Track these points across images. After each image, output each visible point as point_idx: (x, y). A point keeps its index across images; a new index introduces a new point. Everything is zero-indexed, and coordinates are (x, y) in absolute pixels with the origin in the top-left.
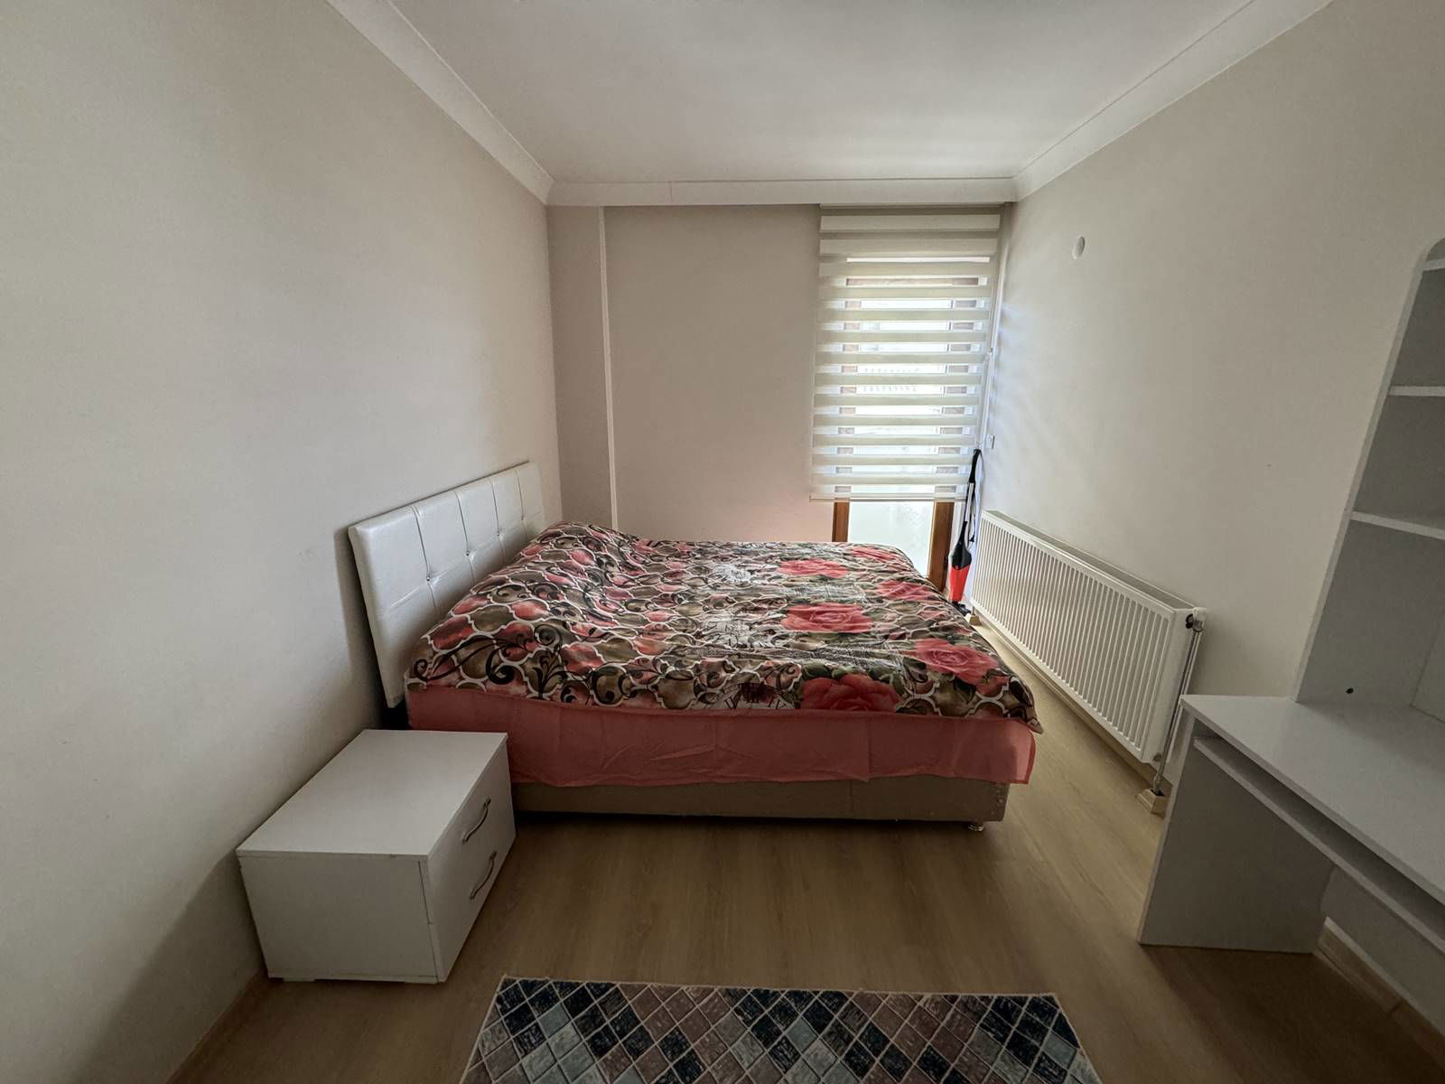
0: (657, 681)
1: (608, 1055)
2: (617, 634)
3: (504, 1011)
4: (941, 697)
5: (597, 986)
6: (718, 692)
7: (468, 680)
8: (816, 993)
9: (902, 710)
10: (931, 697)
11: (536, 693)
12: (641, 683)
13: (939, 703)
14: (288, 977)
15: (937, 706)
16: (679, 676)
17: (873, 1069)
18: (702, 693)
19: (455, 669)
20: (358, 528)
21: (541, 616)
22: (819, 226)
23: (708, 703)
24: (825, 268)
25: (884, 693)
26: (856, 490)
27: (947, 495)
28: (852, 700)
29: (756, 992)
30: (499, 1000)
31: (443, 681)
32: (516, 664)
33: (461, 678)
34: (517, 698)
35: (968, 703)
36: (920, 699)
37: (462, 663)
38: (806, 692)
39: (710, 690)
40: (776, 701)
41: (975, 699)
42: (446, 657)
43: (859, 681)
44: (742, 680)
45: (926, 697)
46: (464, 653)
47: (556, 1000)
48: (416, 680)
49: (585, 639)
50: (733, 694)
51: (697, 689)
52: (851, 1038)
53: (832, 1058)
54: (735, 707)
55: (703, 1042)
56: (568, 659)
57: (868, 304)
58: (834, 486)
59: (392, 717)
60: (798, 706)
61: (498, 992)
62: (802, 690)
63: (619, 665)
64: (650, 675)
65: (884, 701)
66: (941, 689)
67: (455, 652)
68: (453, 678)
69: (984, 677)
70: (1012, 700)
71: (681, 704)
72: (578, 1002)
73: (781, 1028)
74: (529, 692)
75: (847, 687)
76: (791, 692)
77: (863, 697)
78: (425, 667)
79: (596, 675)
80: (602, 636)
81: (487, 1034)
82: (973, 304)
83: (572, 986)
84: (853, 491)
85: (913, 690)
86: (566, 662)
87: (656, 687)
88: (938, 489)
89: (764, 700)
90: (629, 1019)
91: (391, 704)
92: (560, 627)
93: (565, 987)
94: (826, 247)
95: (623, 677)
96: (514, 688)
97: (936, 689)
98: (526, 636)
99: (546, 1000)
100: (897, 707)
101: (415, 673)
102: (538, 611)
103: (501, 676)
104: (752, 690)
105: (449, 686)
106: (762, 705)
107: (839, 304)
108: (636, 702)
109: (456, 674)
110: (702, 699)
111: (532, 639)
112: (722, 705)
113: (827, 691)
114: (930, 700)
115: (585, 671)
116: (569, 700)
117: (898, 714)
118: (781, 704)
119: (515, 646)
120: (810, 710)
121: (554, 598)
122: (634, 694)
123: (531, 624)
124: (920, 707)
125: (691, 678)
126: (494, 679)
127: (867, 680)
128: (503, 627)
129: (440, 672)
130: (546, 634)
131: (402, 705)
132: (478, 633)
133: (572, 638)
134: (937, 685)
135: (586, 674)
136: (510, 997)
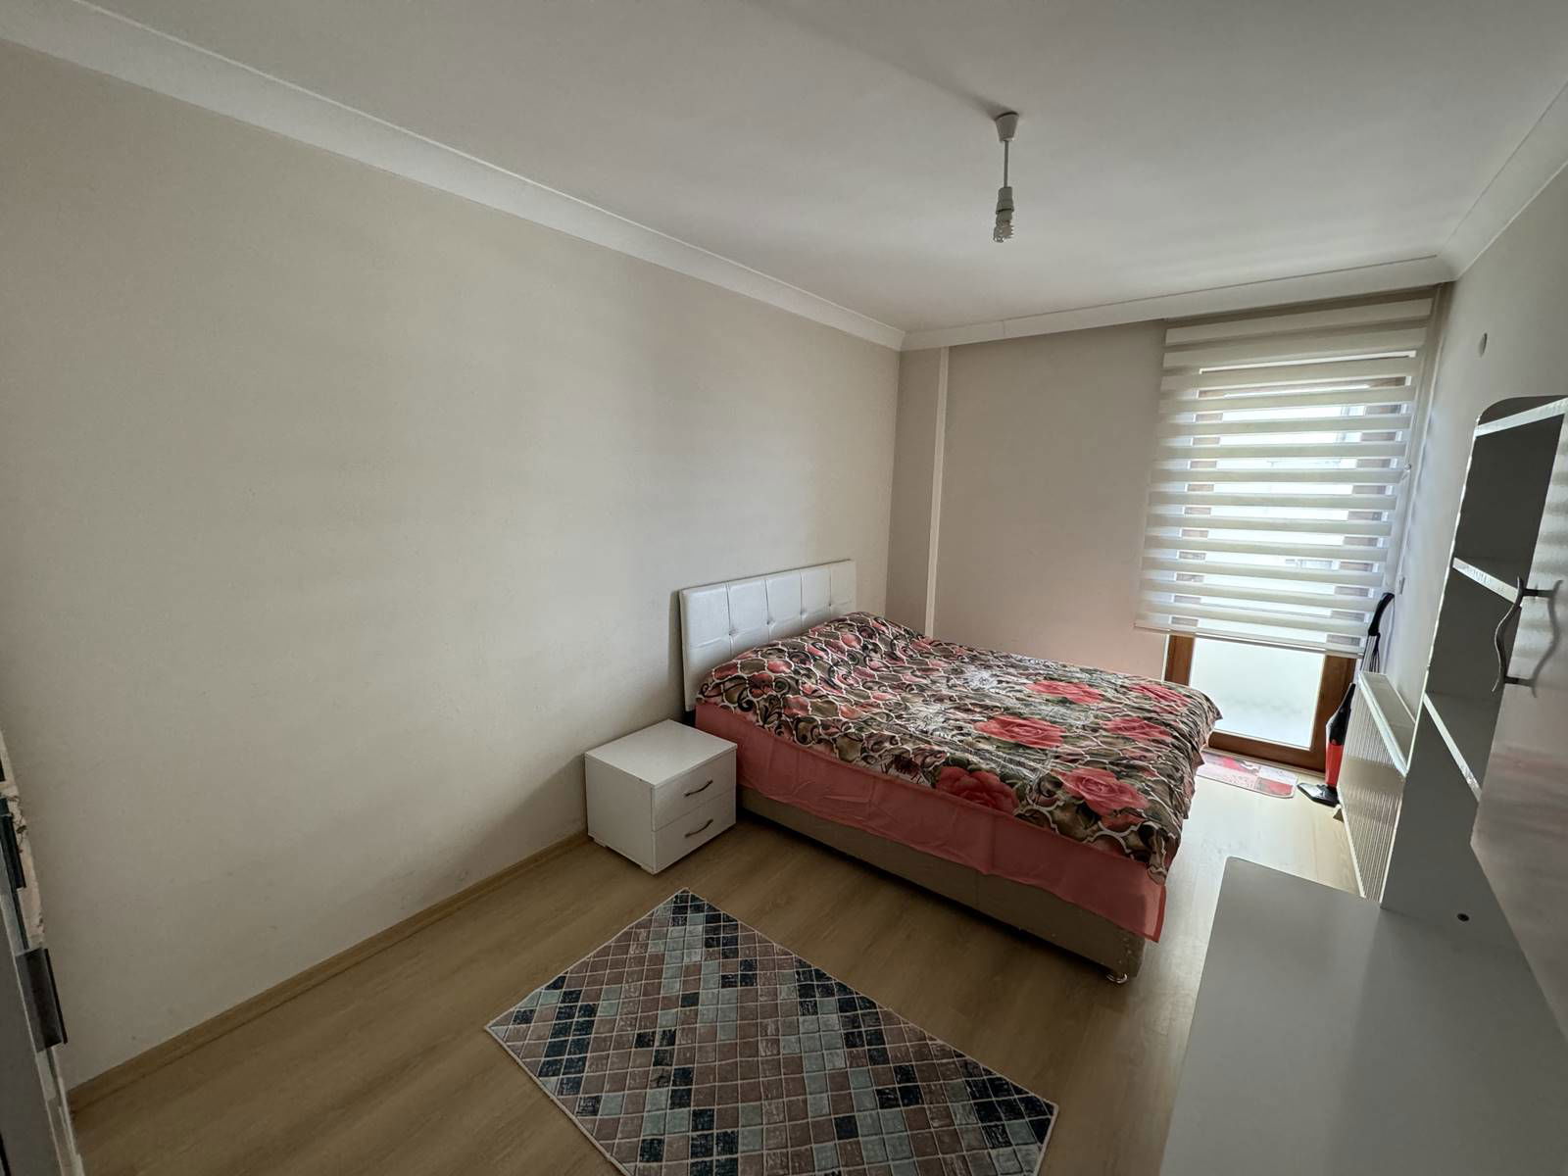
0: (836, 736)
1: (711, 950)
2: (830, 698)
3: (675, 902)
4: (1059, 815)
5: (728, 917)
6: (877, 756)
7: (726, 703)
8: (857, 993)
9: (1020, 816)
10: (1050, 812)
11: (761, 723)
12: (826, 734)
13: (1057, 819)
14: (597, 840)
15: (1054, 822)
16: (854, 737)
17: (860, 1049)
18: (865, 754)
19: (720, 694)
20: (685, 592)
21: (784, 672)
22: (1164, 338)
23: (868, 763)
24: (1168, 383)
25: (1007, 795)
26: (1204, 624)
27: (1344, 649)
28: (979, 794)
29: (817, 971)
30: (677, 897)
31: (713, 700)
32: (755, 700)
33: (723, 701)
34: (750, 723)
35: (1086, 828)
36: (1038, 811)
37: (725, 691)
38: (942, 776)
39: (872, 754)
40: (918, 776)
41: (1095, 828)
42: (718, 685)
43: (987, 778)
44: (897, 752)
45: (1044, 810)
46: (728, 685)
47: (703, 911)
48: (701, 696)
49: (806, 695)
50: (887, 761)
51: (863, 750)
52: (859, 1027)
53: (837, 1028)
54: (887, 772)
55: (765, 974)
56: (787, 705)
57: (1230, 416)
58: (1171, 616)
59: (687, 718)
60: (933, 785)
61: (678, 893)
62: (940, 773)
63: (818, 718)
64: (835, 730)
65: (1007, 803)
66: (1063, 808)
67: (723, 683)
68: (718, 699)
69: (1115, 811)
70: (1135, 841)
71: (850, 759)
72: (713, 918)
73: (817, 995)
74: (758, 721)
75: (975, 781)
76: (930, 772)
77: (989, 795)
78: (707, 689)
79: (799, 720)
80: (820, 697)
81: (663, 908)
82: (1396, 409)
83: (715, 910)
84: (1199, 626)
85: (1034, 801)
86: (785, 707)
87: (834, 740)
88: (1331, 639)
89: (910, 773)
90: (734, 940)
91: (687, 709)
92: (793, 683)
93: (711, 908)
94: (1171, 360)
95: (815, 727)
96: (751, 717)
97: (1058, 806)
98: (767, 683)
99: (698, 909)
100: (1017, 811)
101: (702, 693)
102: (784, 668)
103: (745, 705)
104: (903, 763)
105: (716, 704)
106: (907, 777)
107: (1189, 418)
108: (820, 748)
109: (720, 697)
110: (865, 759)
111: (769, 685)
112: (878, 768)
113: (958, 779)
114: (1048, 815)
115: (792, 716)
116: (780, 733)
117: (1017, 819)
118: (921, 780)
119: (756, 687)
120: (944, 793)
121: (801, 663)
122: (820, 741)
123: (773, 676)
124: (1036, 817)
125: (861, 740)
126: (740, 706)
127: (995, 780)
128: (756, 673)
129: (712, 694)
130: (781, 685)
131: (693, 712)
132: (740, 673)
133: (797, 692)
134: (1061, 804)
135: (793, 717)
136: (682, 899)
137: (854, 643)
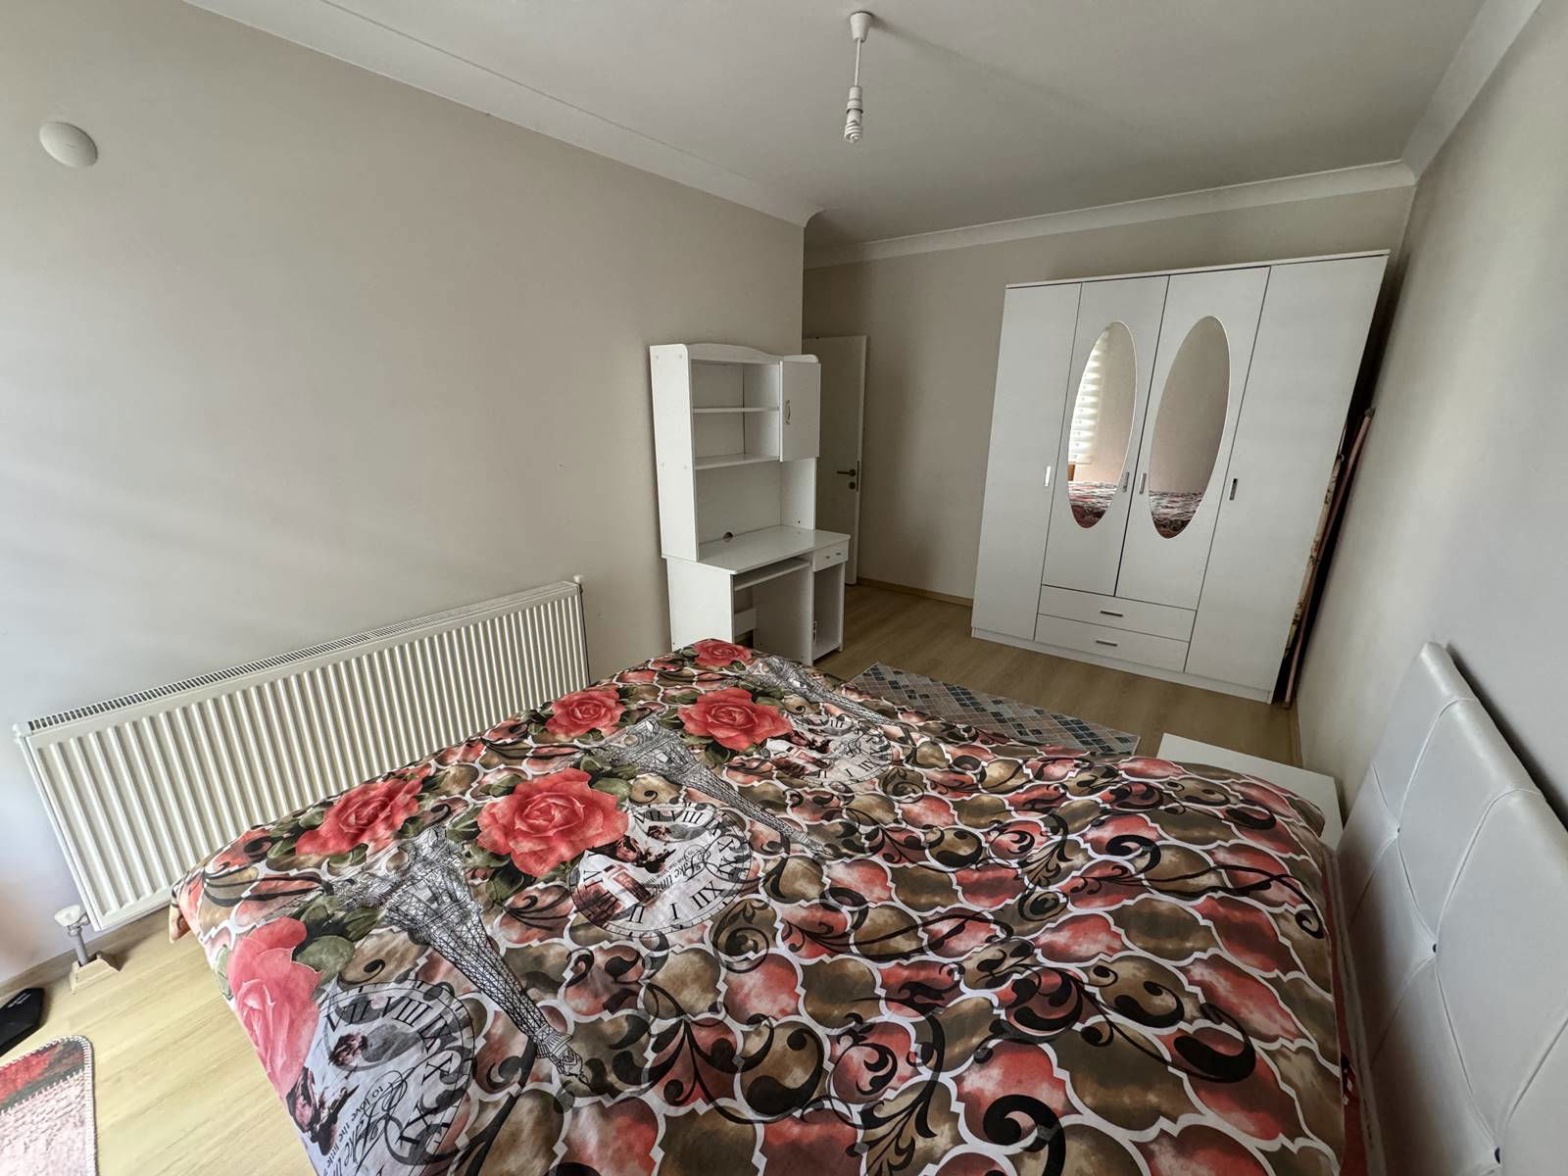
137: (1061, 938)
